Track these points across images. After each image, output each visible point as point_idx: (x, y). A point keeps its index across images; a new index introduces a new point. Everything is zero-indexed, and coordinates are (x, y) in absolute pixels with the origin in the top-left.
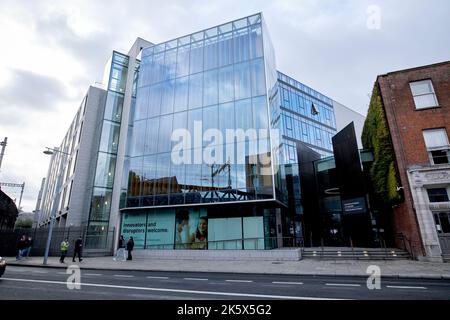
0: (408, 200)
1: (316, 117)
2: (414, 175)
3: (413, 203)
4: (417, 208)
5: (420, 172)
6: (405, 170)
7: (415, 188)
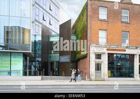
0: (88, 57)
1: (50, 12)
2: (93, 47)
3: (90, 59)
4: (91, 61)
5: (95, 47)
6: (90, 45)
7: (92, 53)
